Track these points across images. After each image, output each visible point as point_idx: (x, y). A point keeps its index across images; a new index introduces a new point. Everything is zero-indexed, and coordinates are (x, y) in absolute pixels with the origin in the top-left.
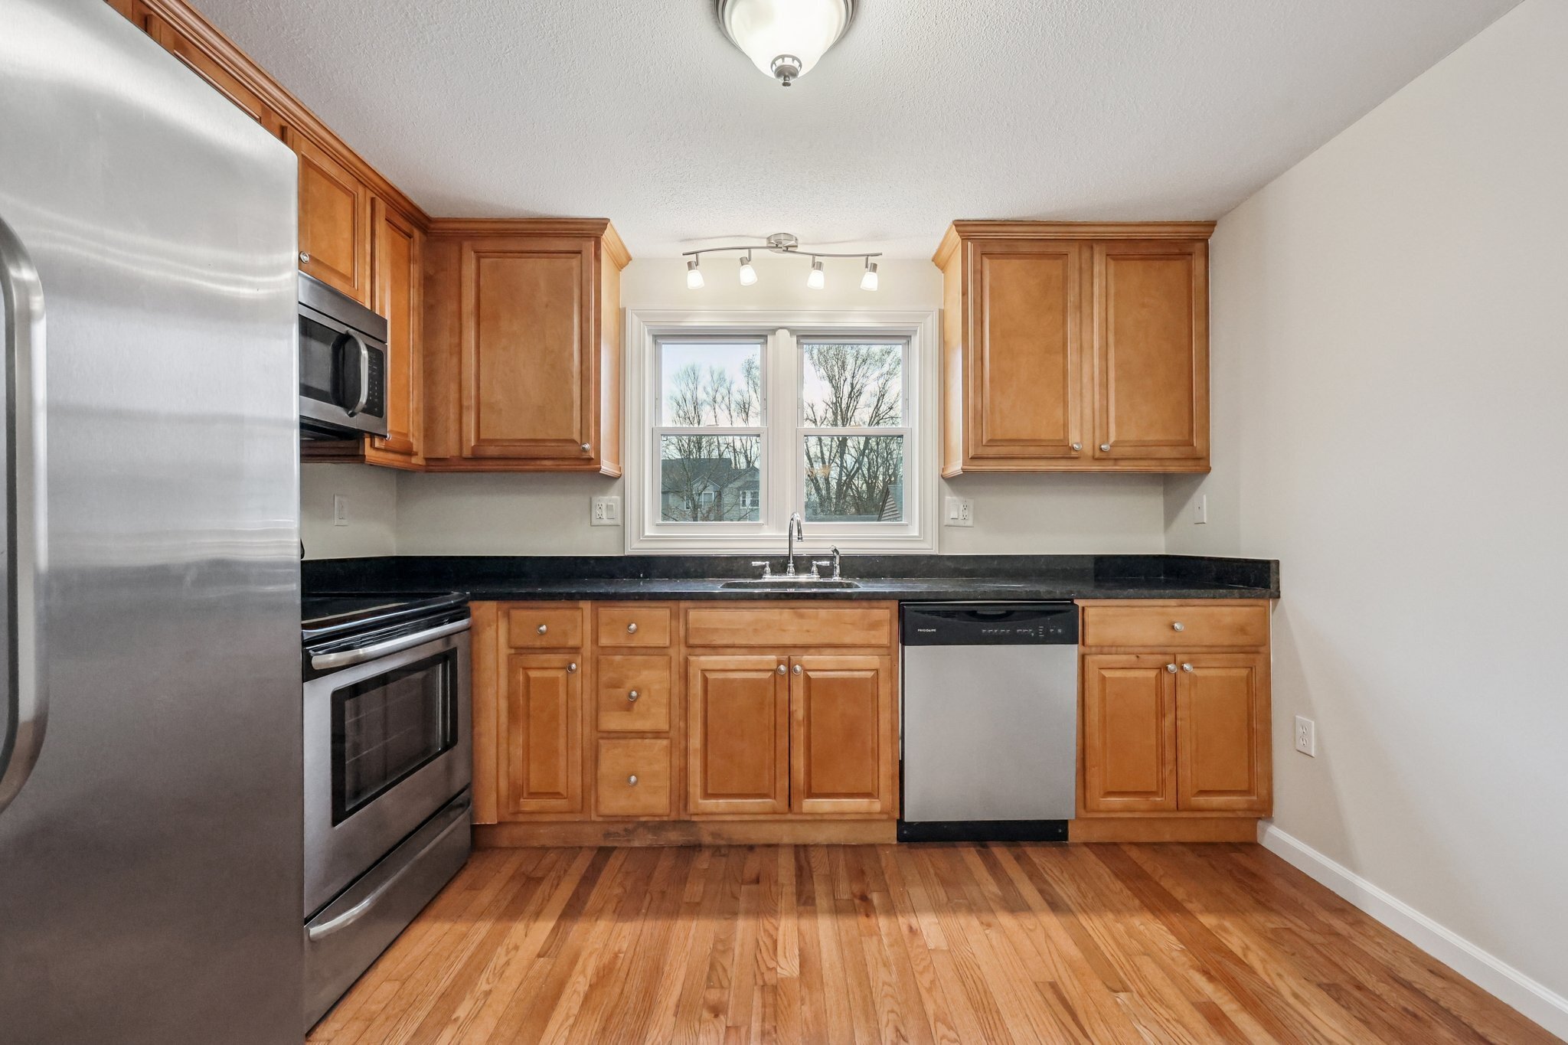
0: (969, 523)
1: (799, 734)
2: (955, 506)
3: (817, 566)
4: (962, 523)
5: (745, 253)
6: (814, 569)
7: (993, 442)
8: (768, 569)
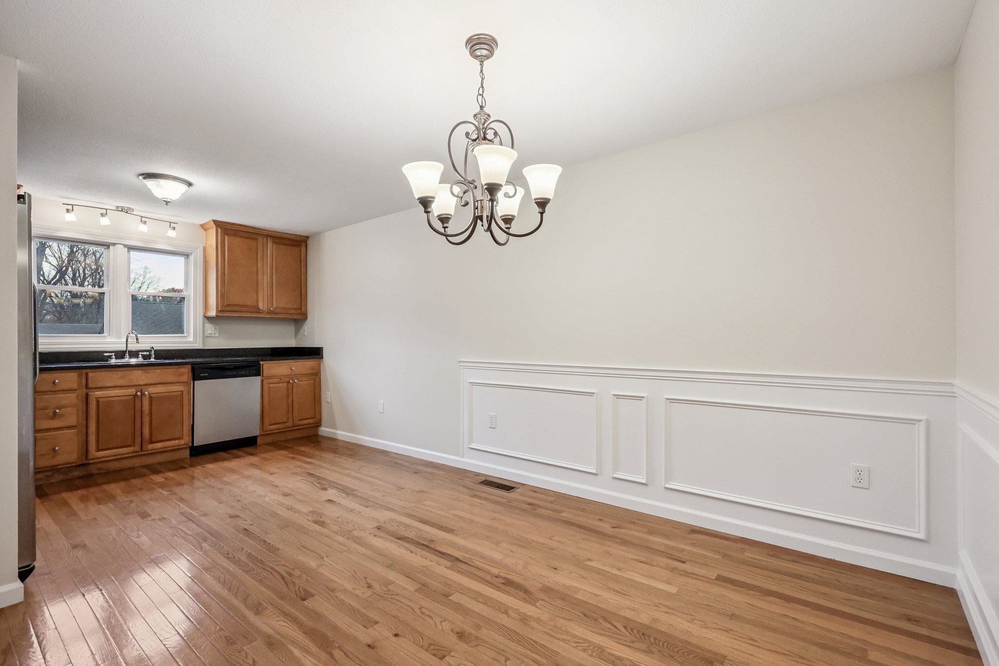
0: (217, 335)
1: (146, 420)
2: (210, 329)
3: (142, 355)
4: (213, 335)
5: (104, 211)
6: (140, 356)
7: (228, 305)
8: (113, 357)
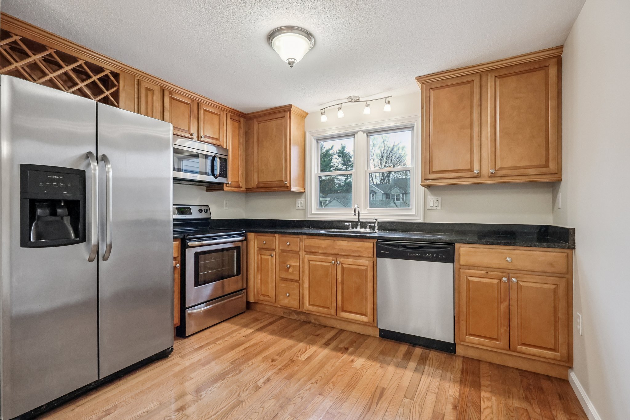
0: (439, 208)
2: (431, 200)
3: (369, 226)
4: (435, 208)
5: (339, 106)
6: (368, 227)
7: (434, 173)
8: (350, 226)
